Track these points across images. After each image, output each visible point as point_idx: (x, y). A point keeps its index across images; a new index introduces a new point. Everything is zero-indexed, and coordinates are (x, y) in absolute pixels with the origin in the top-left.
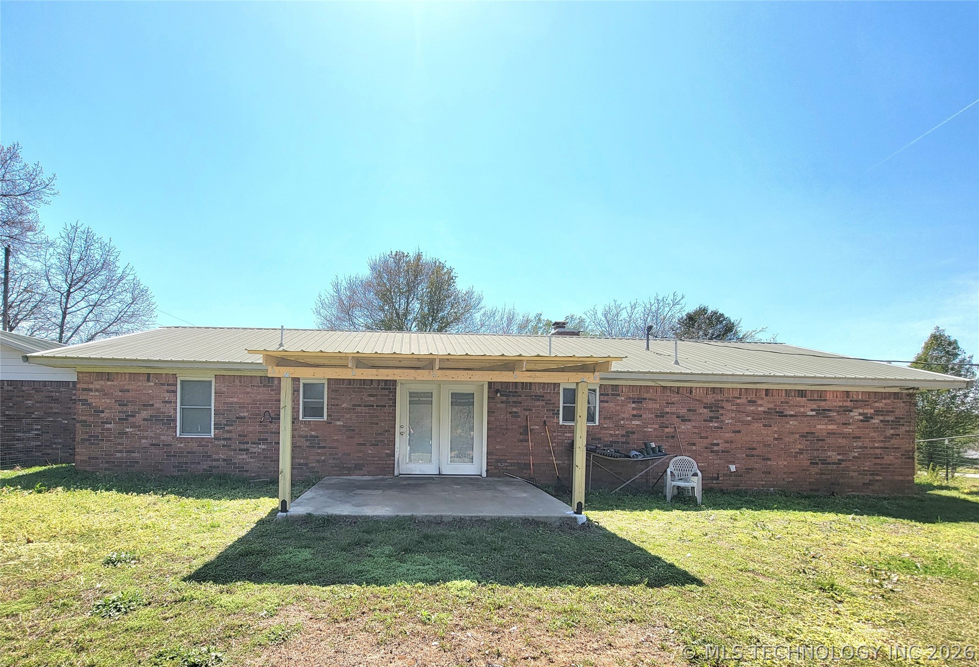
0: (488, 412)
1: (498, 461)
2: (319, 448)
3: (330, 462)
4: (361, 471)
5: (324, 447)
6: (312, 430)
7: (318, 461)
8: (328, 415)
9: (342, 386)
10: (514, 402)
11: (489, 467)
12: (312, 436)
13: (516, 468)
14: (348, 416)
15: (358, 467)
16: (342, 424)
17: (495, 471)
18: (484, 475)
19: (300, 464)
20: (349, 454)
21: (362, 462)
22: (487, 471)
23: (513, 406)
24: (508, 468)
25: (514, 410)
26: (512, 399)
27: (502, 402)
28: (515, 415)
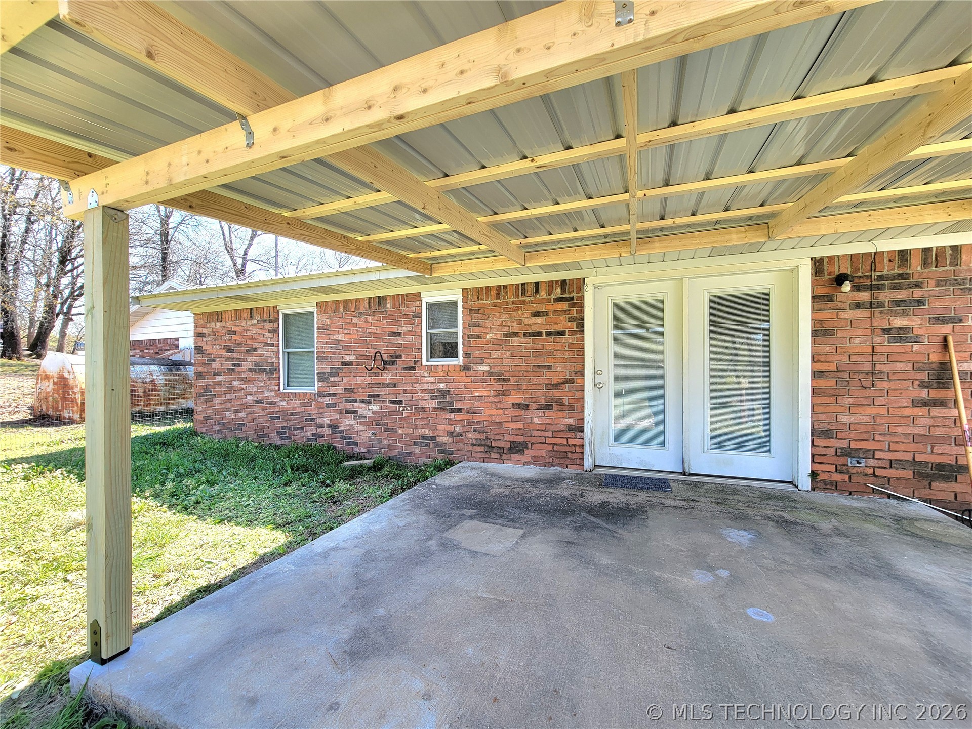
0: (815, 333)
1: (847, 452)
2: (452, 411)
3: (470, 436)
4: (521, 456)
5: (459, 410)
6: (440, 380)
7: (451, 434)
8: (467, 355)
9: (485, 302)
10: (898, 303)
11: (819, 468)
12: (440, 391)
13: (908, 474)
14: (496, 355)
15: (517, 448)
16: (487, 368)
17: (837, 477)
18: (805, 483)
19: (423, 438)
20: (500, 424)
21: (521, 439)
22: (813, 475)
23: (895, 314)
24: (878, 472)
25: (898, 322)
26: (887, 296)
27: (858, 306)
28: (902, 335)
